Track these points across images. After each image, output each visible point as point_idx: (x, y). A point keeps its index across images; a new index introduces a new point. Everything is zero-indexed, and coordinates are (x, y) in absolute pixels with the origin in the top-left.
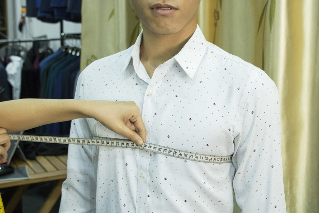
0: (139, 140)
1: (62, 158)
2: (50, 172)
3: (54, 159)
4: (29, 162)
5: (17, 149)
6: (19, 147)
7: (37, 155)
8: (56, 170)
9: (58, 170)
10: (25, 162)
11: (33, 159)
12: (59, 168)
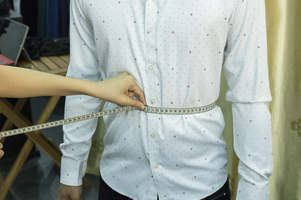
0: (141, 106)
1: (64, 58)
2: (54, 70)
3: (56, 59)
4: (34, 62)
5: (22, 51)
6: (24, 49)
7: (41, 56)
8: (58, 68)
9: (60, 68)
10: (30, 62)
11: (37, 59)
12: (61, 66)
